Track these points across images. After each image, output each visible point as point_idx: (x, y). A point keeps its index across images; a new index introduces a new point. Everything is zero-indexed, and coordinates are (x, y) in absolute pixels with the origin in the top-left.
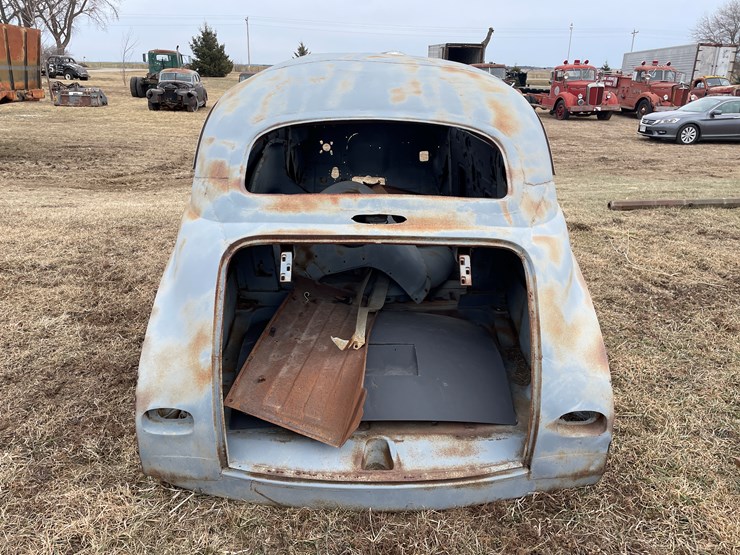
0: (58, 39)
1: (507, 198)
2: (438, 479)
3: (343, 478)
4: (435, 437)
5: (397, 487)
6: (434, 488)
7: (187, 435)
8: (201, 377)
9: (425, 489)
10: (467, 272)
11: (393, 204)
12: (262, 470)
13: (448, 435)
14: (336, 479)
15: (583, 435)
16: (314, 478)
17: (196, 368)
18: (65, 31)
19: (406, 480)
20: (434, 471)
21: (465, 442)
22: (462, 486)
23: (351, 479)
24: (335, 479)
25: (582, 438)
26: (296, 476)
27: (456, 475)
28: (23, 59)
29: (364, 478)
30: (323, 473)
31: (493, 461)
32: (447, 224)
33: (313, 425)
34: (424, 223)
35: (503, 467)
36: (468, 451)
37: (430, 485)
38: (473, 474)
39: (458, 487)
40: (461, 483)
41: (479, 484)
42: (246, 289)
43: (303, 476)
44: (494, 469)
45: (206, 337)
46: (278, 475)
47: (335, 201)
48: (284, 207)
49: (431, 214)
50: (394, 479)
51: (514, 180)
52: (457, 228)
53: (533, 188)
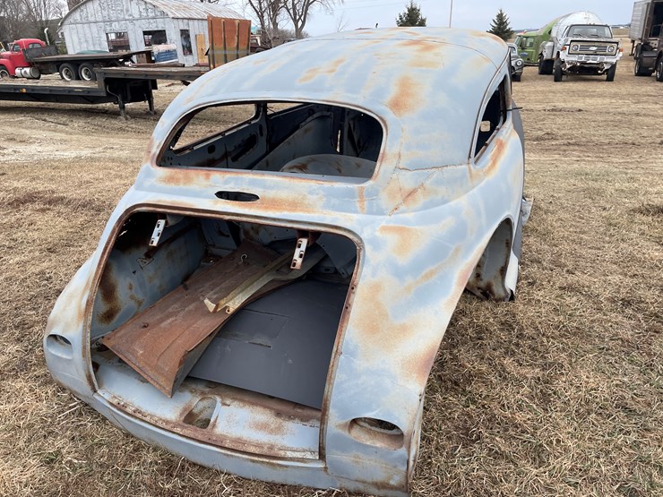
0: (296, 26)
1: (369, 184)
2: (238, 448)
3: (164, 425)
4: (259, 409)
5: (202, 445)
6: (232, 456)
8: (79, 316)
9: (225, 454)
10: (301, 256)
11: (252, 183)
12: (115, 401)
13: (271, 409)
14: (159, 424)
15: (379, 444)
16: (144, 418)
18: (302, 18)
19: (209, 442)
20: (238, 440)
21: (279, 420)
22: (257, 462)
23: (168, 427)
24: (157, 424)
25: (376, 448)
26: (133, 412)
27: (252, 449)
28: (236, 45)
29: (178, 430)
30: (152, 416)
31: (295, 446)
32: (294, 205)
33: (160, 374)
34: (274, 204)
35: (298, 455)
36: (278, 430)
37: (229, 453)
38: (268, 453)
39: (253, 461)
40: (256, 459)
41: (273, 464)
42: (214, 246)
43: (137, 415)
44: (289, 454)
45: (89, 284)
47: (208, 177)
48: (170, 179)
49: (283, 195)
50: (200, 437)
51: (383, 164)
52: (301, 211)
53: (410, 173)
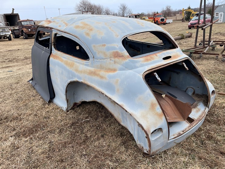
7: (161, 136)
8: (160, 116)
12: (176, 136)
17: (157, 114)
19: (199, 121)
20: (200, 116)
21: (197, 108)
26: (183, 132)
30: (187, 129)
32: (178, 56)
34: (174, 57)
36: (199, 110)
43: (185, 131)
45: (155, 104)
46: (180, 135)
47: (156, 55)
50: (197, 122)
52: (180, 56)
